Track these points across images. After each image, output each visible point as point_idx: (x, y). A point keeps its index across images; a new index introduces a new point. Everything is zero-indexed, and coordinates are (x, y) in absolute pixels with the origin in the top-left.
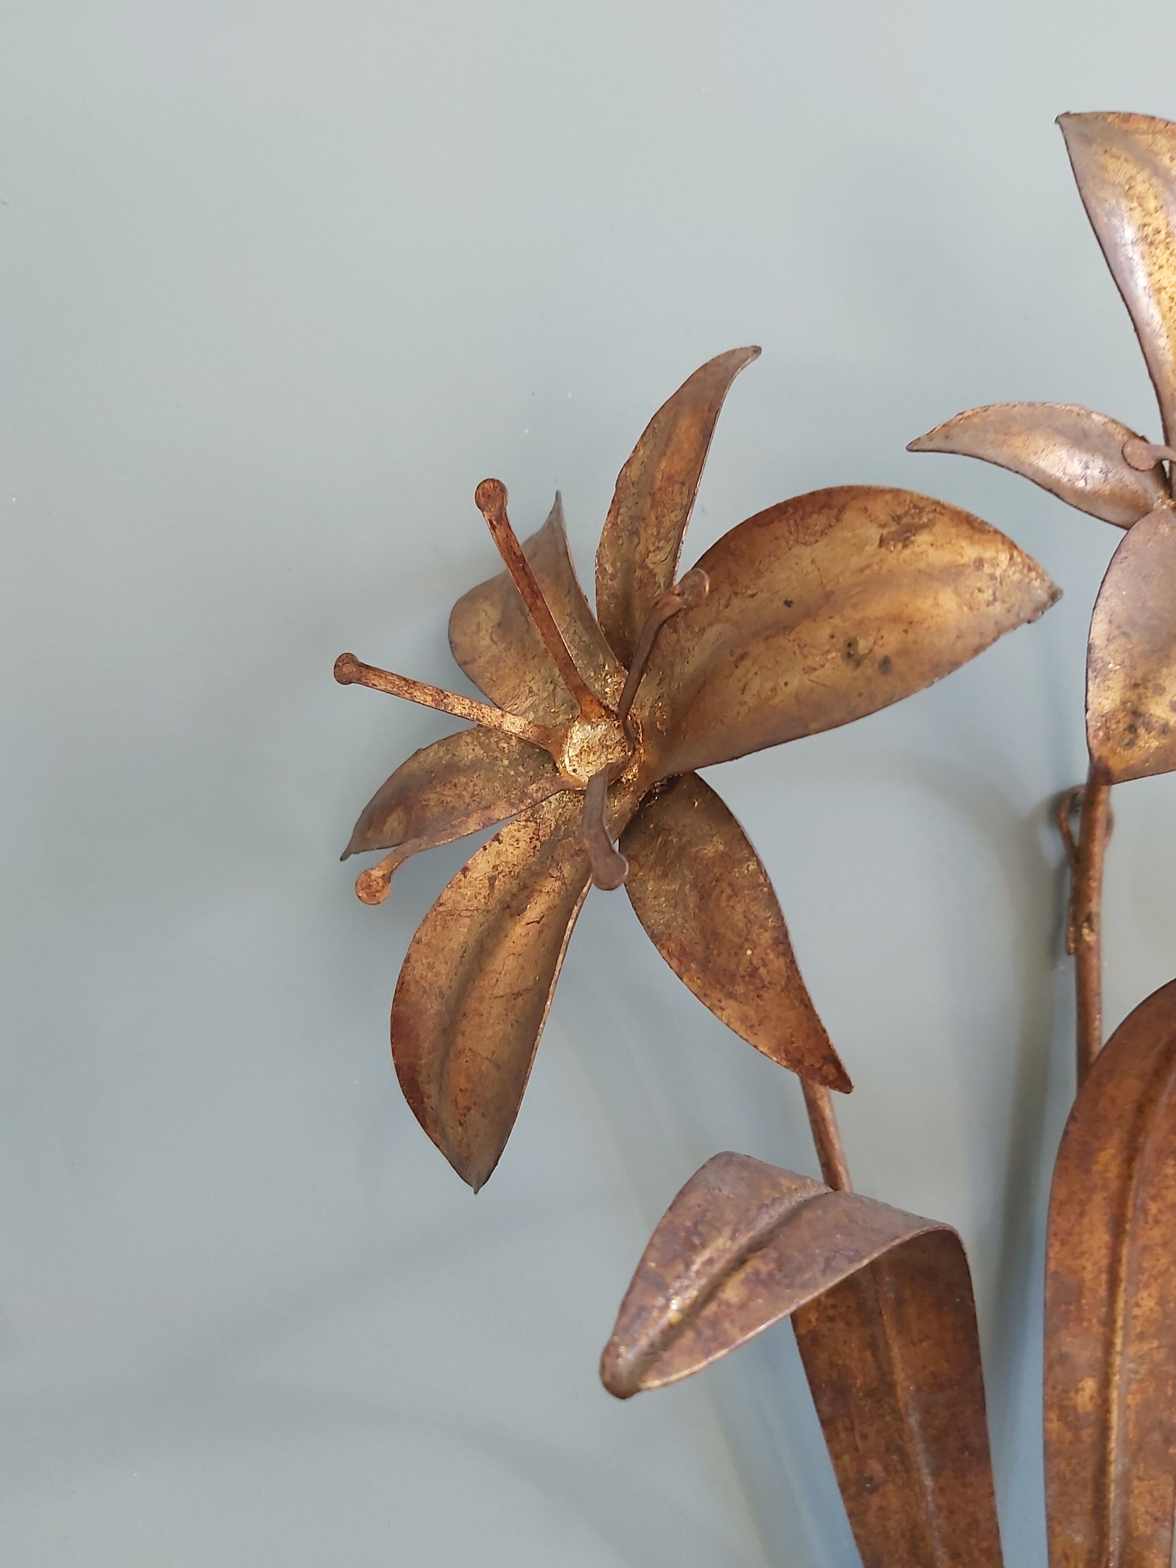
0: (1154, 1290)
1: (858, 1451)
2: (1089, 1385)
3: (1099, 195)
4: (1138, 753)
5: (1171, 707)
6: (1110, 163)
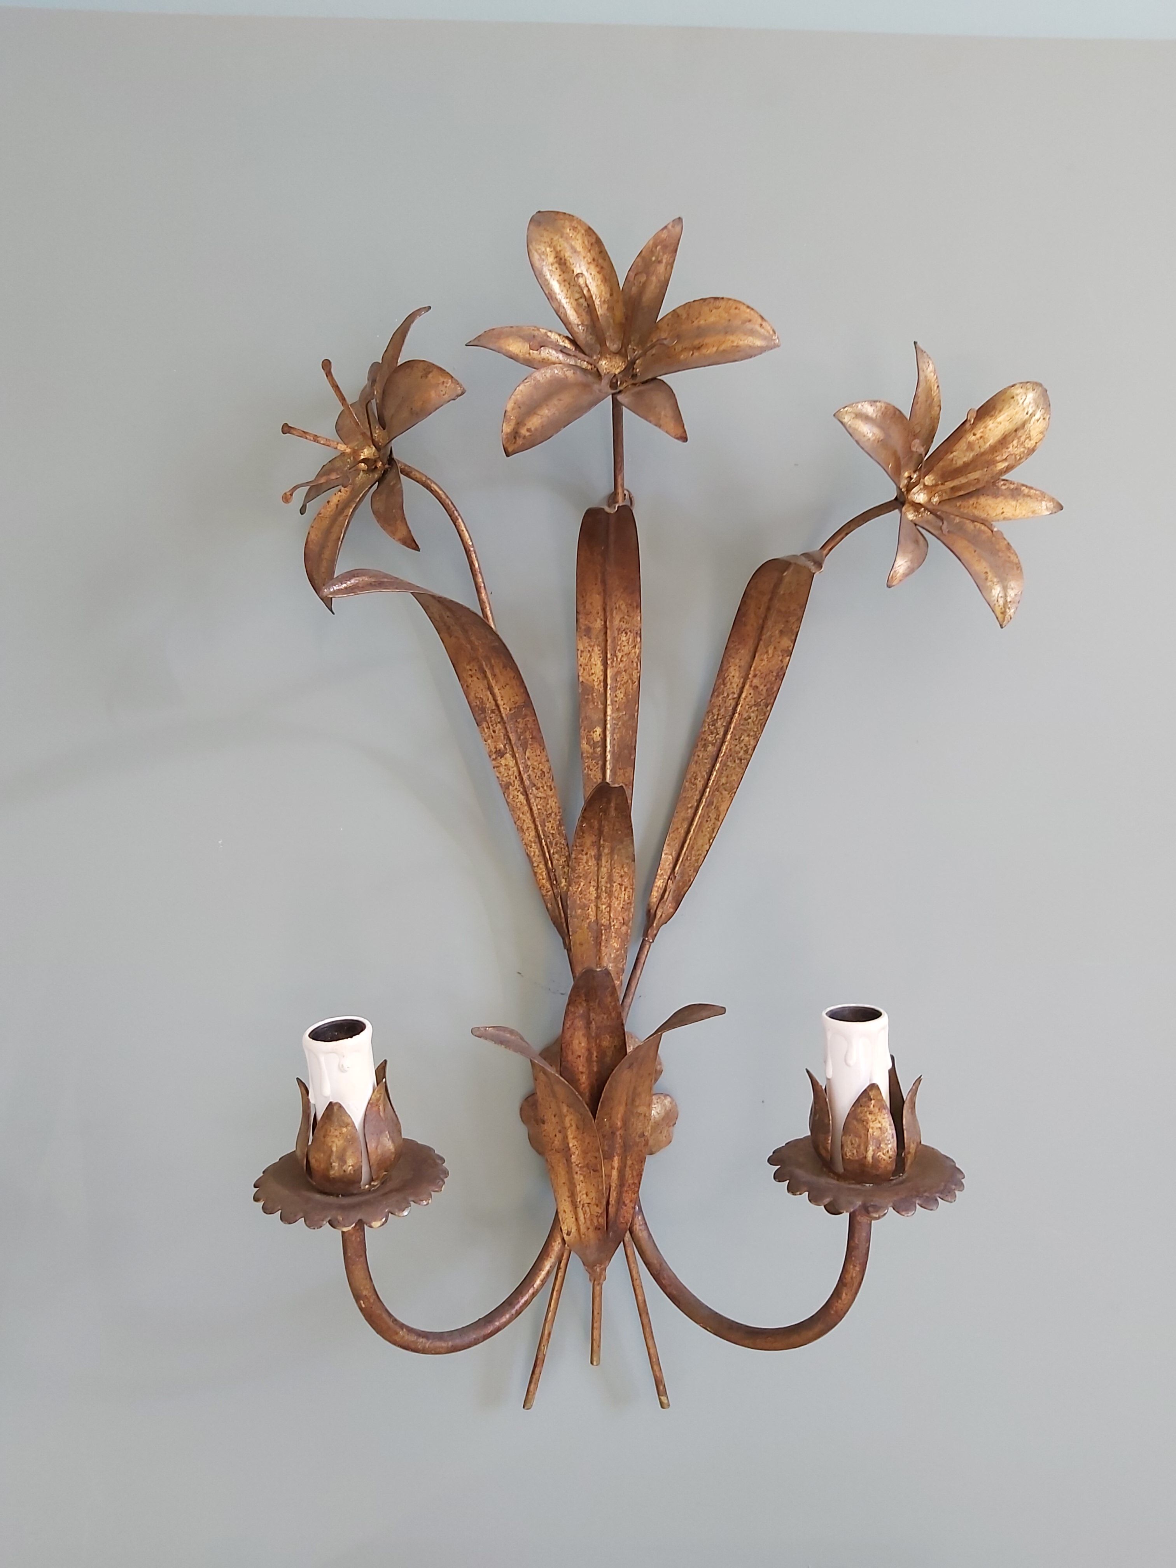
0: (623, 690)
1: (493, 738)
2: (599, 730)
3: (537, 247)
4: (516, 446)
5: (528, 430)
6: (545, 234)
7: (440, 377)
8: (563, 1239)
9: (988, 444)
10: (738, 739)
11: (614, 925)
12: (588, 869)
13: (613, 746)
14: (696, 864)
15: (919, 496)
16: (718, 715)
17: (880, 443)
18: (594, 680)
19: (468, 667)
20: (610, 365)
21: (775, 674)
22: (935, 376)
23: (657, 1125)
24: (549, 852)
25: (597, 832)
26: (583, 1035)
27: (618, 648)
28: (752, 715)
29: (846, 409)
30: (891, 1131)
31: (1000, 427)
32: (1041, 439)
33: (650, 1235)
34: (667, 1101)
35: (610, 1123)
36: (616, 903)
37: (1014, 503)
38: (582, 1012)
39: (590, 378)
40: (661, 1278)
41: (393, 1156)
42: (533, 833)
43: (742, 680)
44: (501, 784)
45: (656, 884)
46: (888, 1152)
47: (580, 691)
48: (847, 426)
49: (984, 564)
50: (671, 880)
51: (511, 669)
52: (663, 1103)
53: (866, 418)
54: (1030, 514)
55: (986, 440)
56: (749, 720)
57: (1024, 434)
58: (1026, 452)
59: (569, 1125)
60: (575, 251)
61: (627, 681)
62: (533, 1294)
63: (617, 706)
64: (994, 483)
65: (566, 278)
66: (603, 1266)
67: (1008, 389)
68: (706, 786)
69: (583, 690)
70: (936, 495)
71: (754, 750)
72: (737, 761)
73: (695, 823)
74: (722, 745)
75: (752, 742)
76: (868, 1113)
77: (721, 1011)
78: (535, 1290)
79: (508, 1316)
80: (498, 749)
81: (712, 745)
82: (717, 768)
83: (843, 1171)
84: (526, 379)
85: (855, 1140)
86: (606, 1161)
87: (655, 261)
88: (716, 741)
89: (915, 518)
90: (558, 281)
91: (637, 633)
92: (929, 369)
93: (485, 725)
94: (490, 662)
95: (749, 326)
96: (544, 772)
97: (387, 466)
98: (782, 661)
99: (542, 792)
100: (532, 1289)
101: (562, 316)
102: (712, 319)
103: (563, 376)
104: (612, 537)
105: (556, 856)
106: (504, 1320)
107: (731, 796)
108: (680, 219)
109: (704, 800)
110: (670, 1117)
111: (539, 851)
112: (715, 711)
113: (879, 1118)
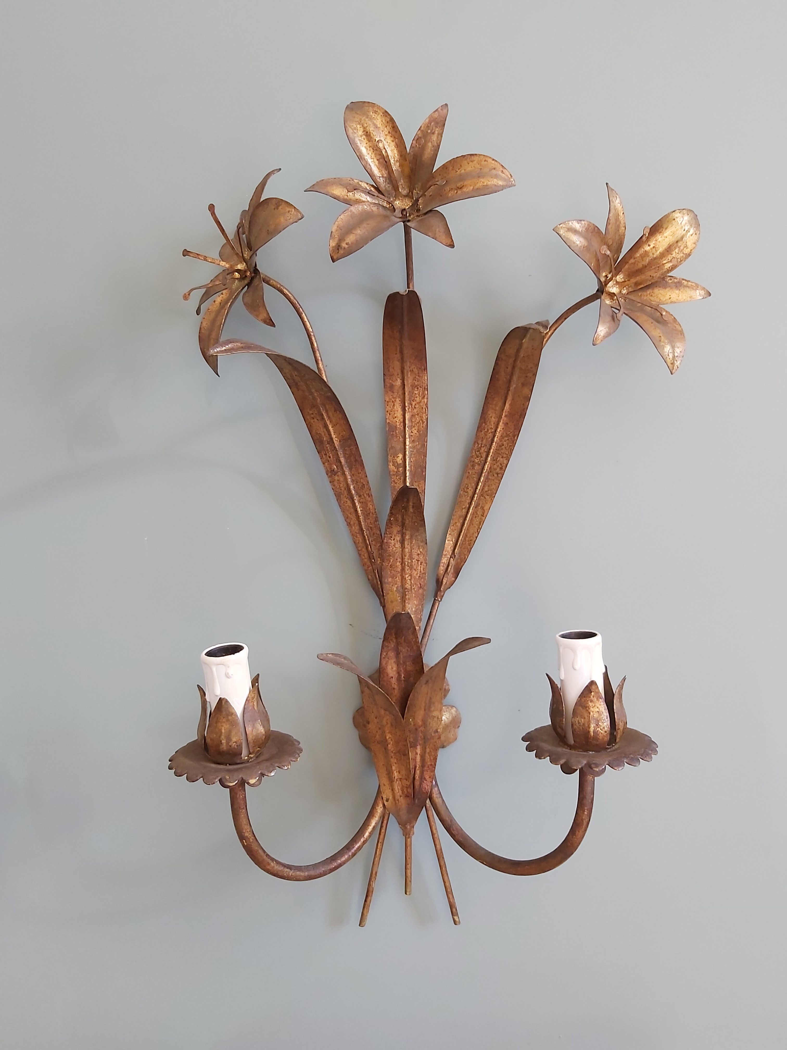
0: (416, 428)
1: (329, 461)
2: (401, 456)
3: (351, 125)
4: (339, 255)
5: (347, 244)
6: (356, 116)
7: (287, 208)
8: (384, 805)
9: (658, 252)
10: (494, 460)
11: (414, 589)
12: (395, 550)
13: (410, 467)
14: (469, 547)
15: (613, 288)
16: (481, 444)
17: (585, 248)
18: (397, 422)
19: (311, 412)
20: (402, 204)
21: (519, 414)
22: (621, 206)
23: (447, 727)
24: (369, 540)
25: (400, 524)
26: (394, 662)
27: (413, 398)
28: (505, 443)
29: (561, 225)
30: (606, 714)
31: (666, 239)
32: (694, 248)
33: (443, 800)
34: (453, 711)
35: (414, 722)
36: (416, 573)
37: (677, 292)
38: (393, 646)
39: (388, 213)
40: (452, 829)
41: (264, 737)
42: (357, 527)
43: (497, 420)
44: (335, 494)
45: (442, 561)
46: (604, 728)
47: (387, 429)
48: (562, 237)
49: (658, 331)
50: (452, 558)
51: (340, 412)
52: (451, 711)
53: (575, 231)
54: (689, 299)
55: (657, 249)
56: (503, 447)
57: (682, 244)
58: (684, 256)
59: (386, 723)
60: (376, 127)
61: (419, 421)
62: (364, 842)
63: (413, 439)
64: (663, 279)
65: (371, 145)
66: (412, 825)
67: (671, 214)
68: (475, 493)
69: (389, 428)
70: (625, 288)
71: (506, 467)
72: (496, 475)
73: (468, 519)
74: (484, 465)
75: (505, 462)
76: (589, 701)
77: (488, 641)
78: (365, 839)
79: (346, 856)
80: (332, 469)
81: (478, 465)
82: (481, 481)
83: (573, 742)
84: (345, 211)
85: (581, 721)
86: (411, 749)
87: (430, 132)
88: (481, 462)
89: (610, 303)
90: (365, 147)
91: (425, 388)
92: (617, 201)
93: (323, 453)
94: (326, 408)
95: (494, 172)
96: (364, 485)
97: (253, 275)
98: (523, 404)
99: (363, 498)
100: (363, 838)
101: (369, 170)
102: (469, 169)
103: (370, 210)
104: (406, 319)
105: (374, 543)
106: (343, 859)
107: (491, 499)
108: (446, 105)
109: (473, 503)
110: (456, 722)
111: (362, 540)
112: (480, 442)
113: (597, 705)
